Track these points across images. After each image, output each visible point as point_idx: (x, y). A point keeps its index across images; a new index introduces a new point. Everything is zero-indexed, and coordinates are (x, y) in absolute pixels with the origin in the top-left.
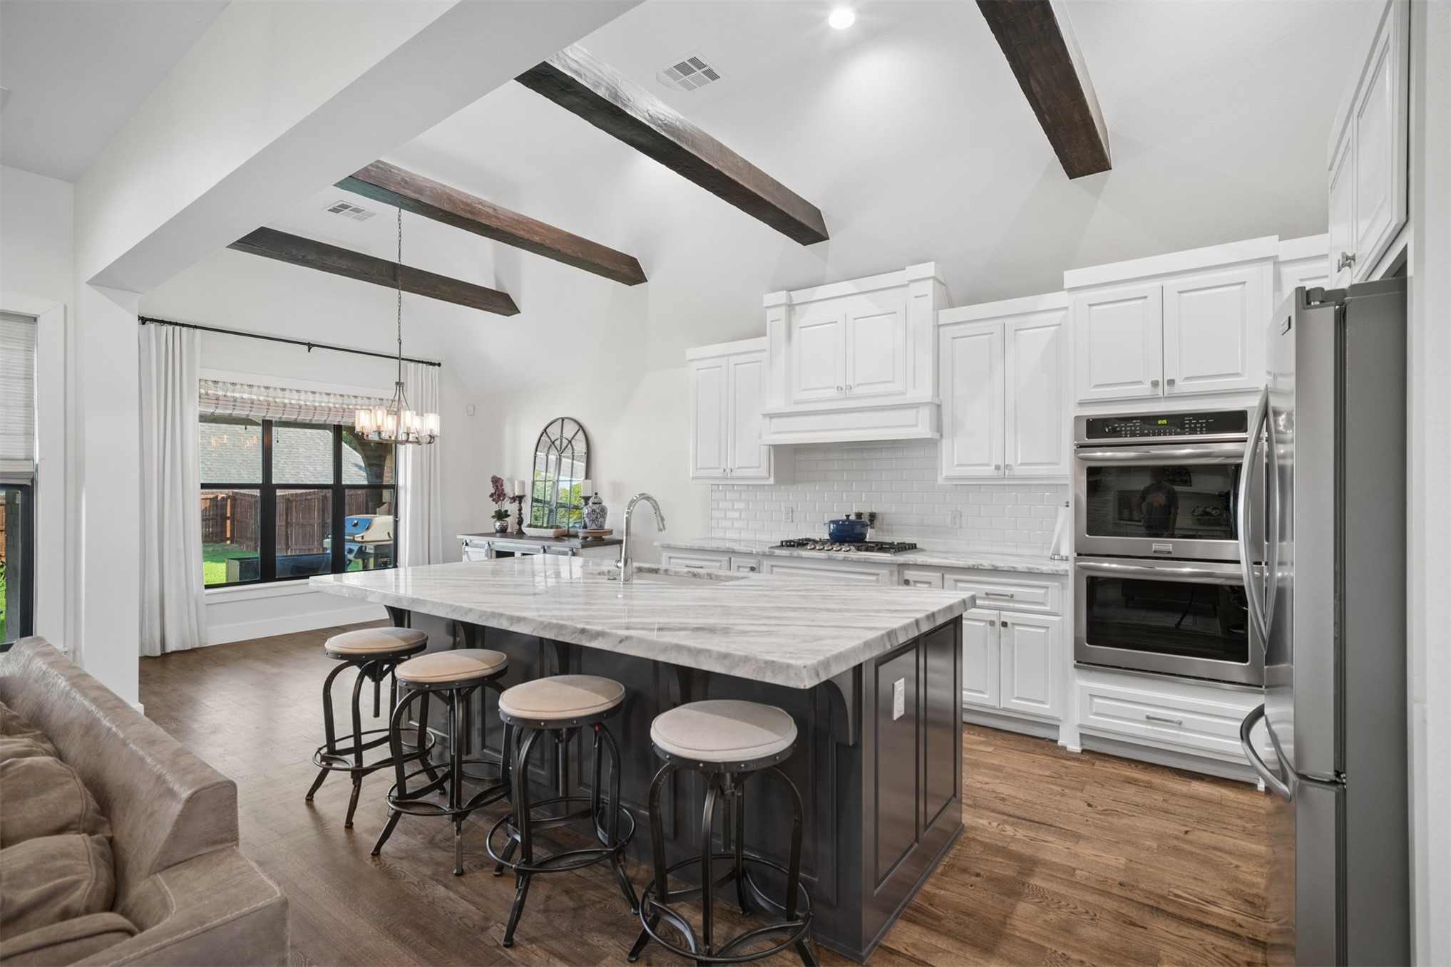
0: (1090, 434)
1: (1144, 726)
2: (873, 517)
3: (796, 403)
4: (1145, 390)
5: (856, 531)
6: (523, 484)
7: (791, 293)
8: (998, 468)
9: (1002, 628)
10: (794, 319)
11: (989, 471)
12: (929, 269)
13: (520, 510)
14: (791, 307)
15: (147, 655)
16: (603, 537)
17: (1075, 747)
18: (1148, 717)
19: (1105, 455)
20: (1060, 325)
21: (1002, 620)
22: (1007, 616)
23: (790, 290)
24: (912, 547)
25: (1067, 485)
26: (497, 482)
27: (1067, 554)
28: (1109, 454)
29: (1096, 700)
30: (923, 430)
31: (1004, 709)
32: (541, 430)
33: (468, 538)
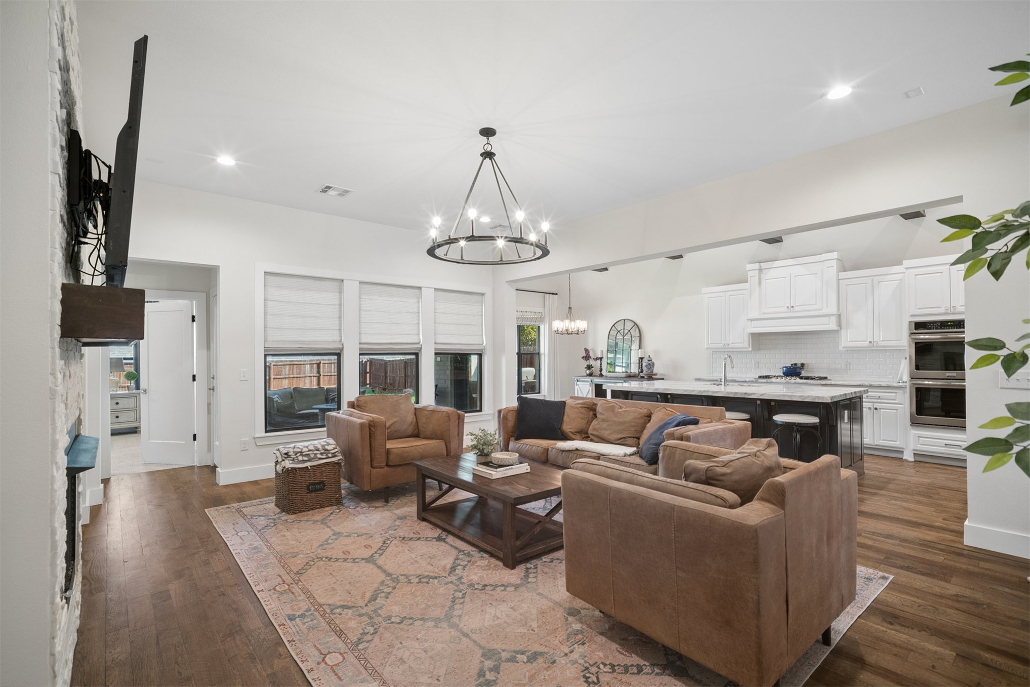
0: (916, 329)
1: (944, 448)
2: (803, 365)
3: (764, 314)
4: (942, 310)
5: (797, 371)
6: (602, 352)
7: (761, 264)
8: (870, 342)
9: (875, 411)
10: (762, 276)
11: (866, 344)
12: (834, 255)
13: (601, 364)
14: (760, 270)
16: (653, 377)
17: (912, 459)
18: (946, 445)
19: (925, 337)
20: (901, 280)
21: (875, 407)
22: (876, 405)
23: (760, 263)
24: (826, 378)
25: (905, 350)
26: (587, 351)
27: (906, 380)
28: (927, 337)
29: (921, 439)
30: (833, 326)
31: (876, 445)
32: (613, 324)
33: (578, 378)
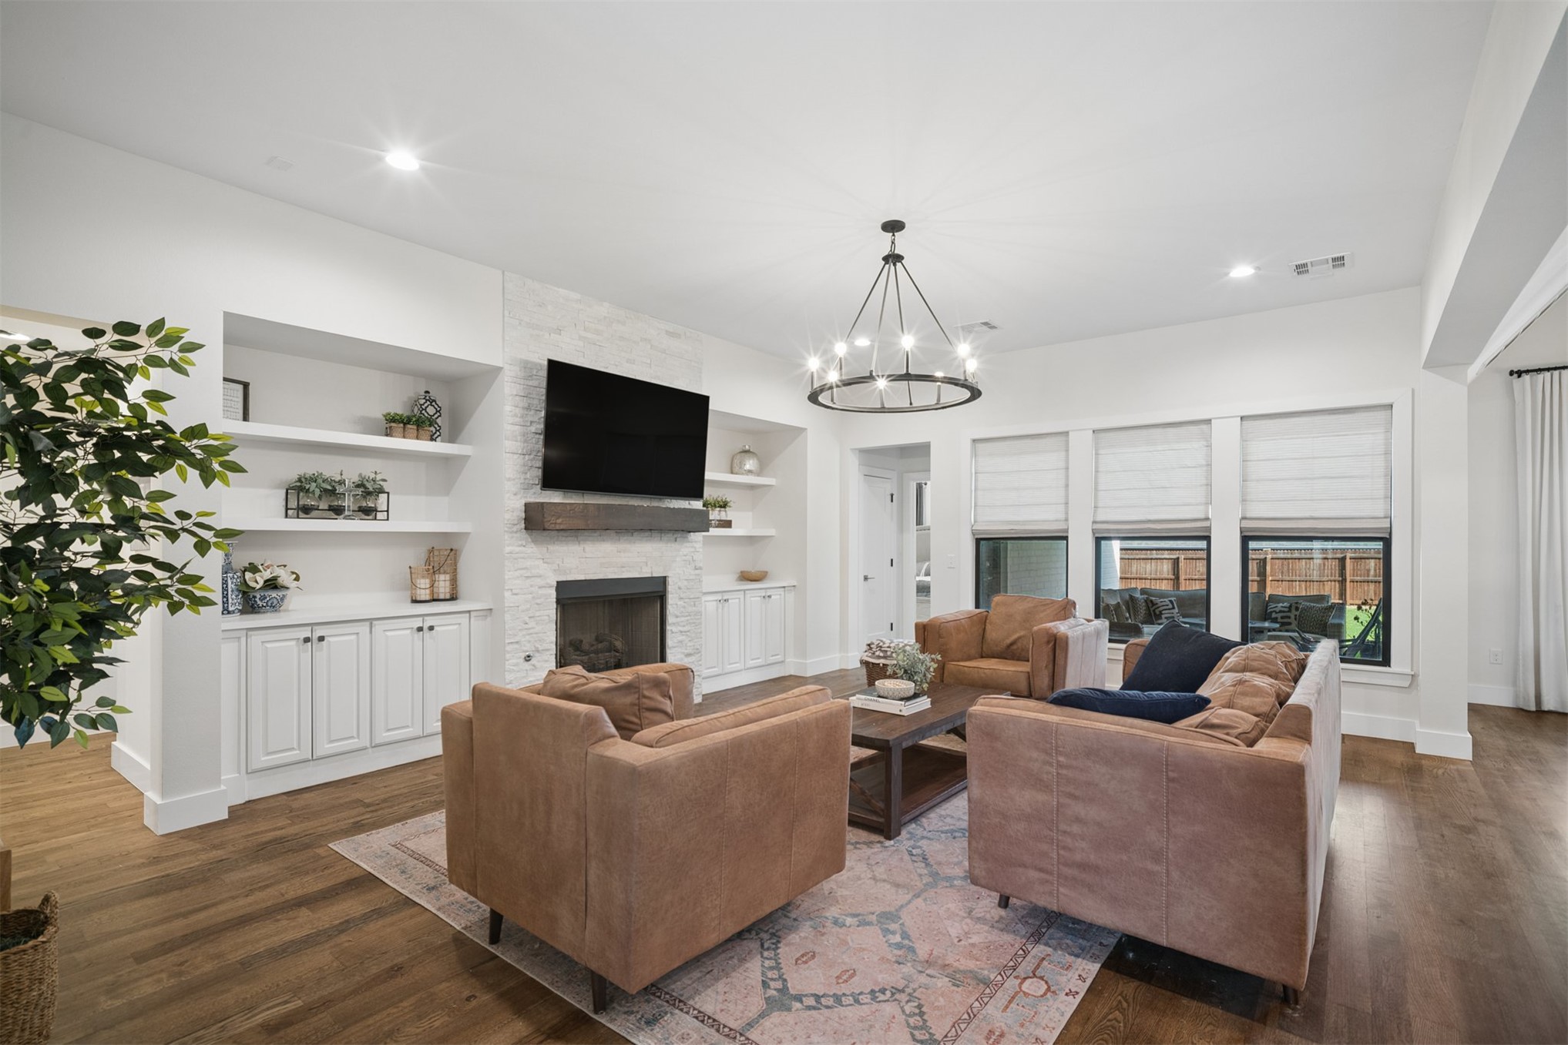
15: (1521, 707)
